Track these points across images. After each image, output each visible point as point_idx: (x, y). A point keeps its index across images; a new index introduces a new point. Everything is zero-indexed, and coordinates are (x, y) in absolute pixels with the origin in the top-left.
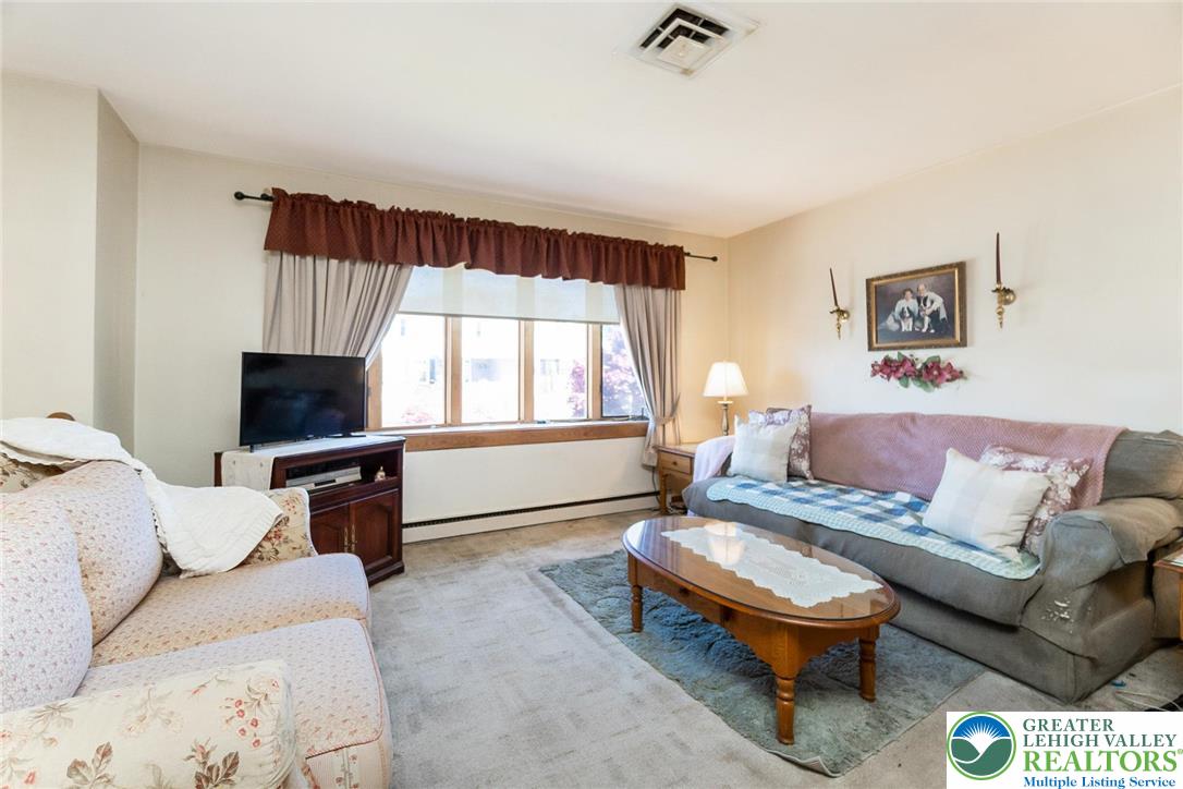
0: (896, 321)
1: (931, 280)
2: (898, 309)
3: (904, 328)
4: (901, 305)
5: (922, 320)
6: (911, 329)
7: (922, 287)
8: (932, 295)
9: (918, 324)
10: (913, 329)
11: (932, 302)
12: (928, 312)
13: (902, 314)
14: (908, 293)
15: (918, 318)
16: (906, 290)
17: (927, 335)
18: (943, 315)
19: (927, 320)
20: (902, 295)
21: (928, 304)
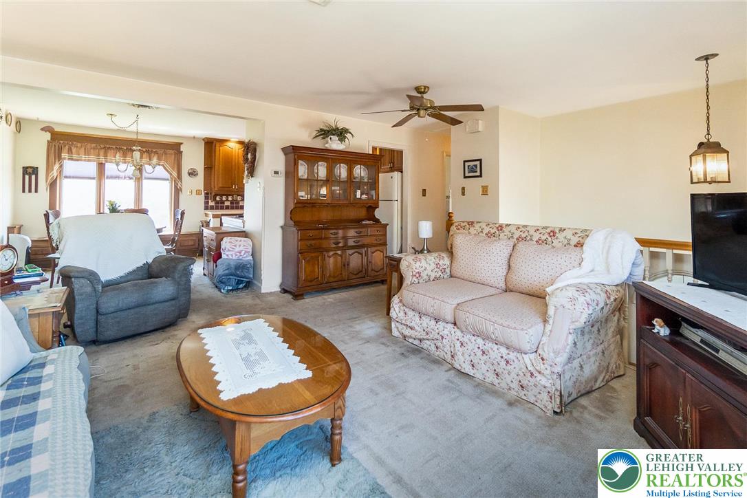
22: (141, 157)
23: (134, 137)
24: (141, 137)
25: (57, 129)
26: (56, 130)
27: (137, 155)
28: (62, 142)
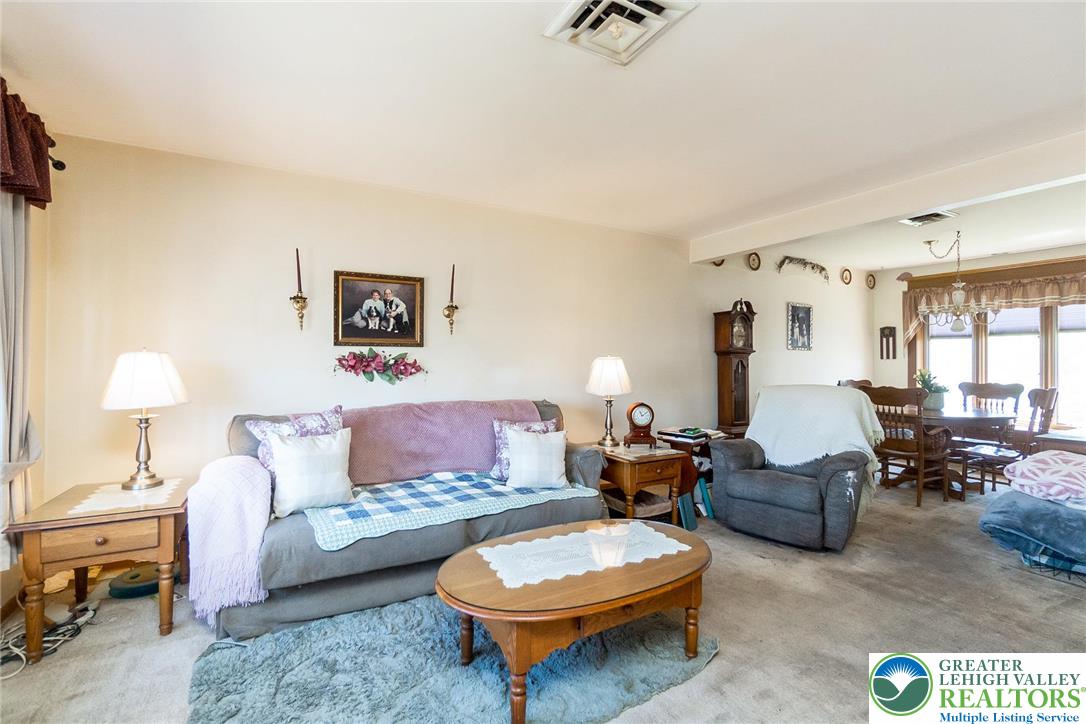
0: (363, 318)
1: (397, 287)
2: (365, 307)
3: (371, 326)
4: (368, 304)
5: (388, 321)
6: (377, 328)
7: (388, 291)
8: (397, 300)
9: (384, 323)
10: (380, 327)
11: (397, 306)
12: (394, 314)
13: (369, 312)
14: (376, 294)
15: (384, 319)
16: (375, 291)
17: (391, 335)
18: (405, 318)
19: (392, 321)
20: (370, 295)
21: (394, 307)
22: (967, 300)
23: (953, 269)
24: (964, 268)
25: (916, 274)
26: (914, 276)
27: (959, 296)
28: (918, 290)
